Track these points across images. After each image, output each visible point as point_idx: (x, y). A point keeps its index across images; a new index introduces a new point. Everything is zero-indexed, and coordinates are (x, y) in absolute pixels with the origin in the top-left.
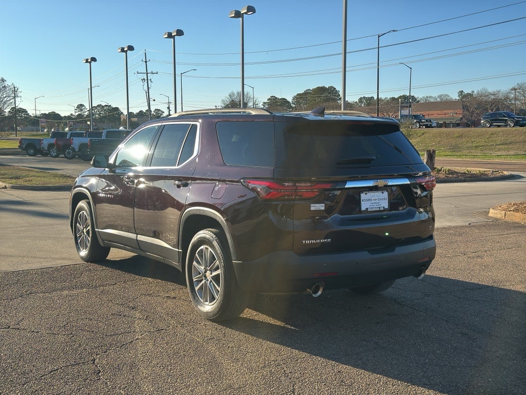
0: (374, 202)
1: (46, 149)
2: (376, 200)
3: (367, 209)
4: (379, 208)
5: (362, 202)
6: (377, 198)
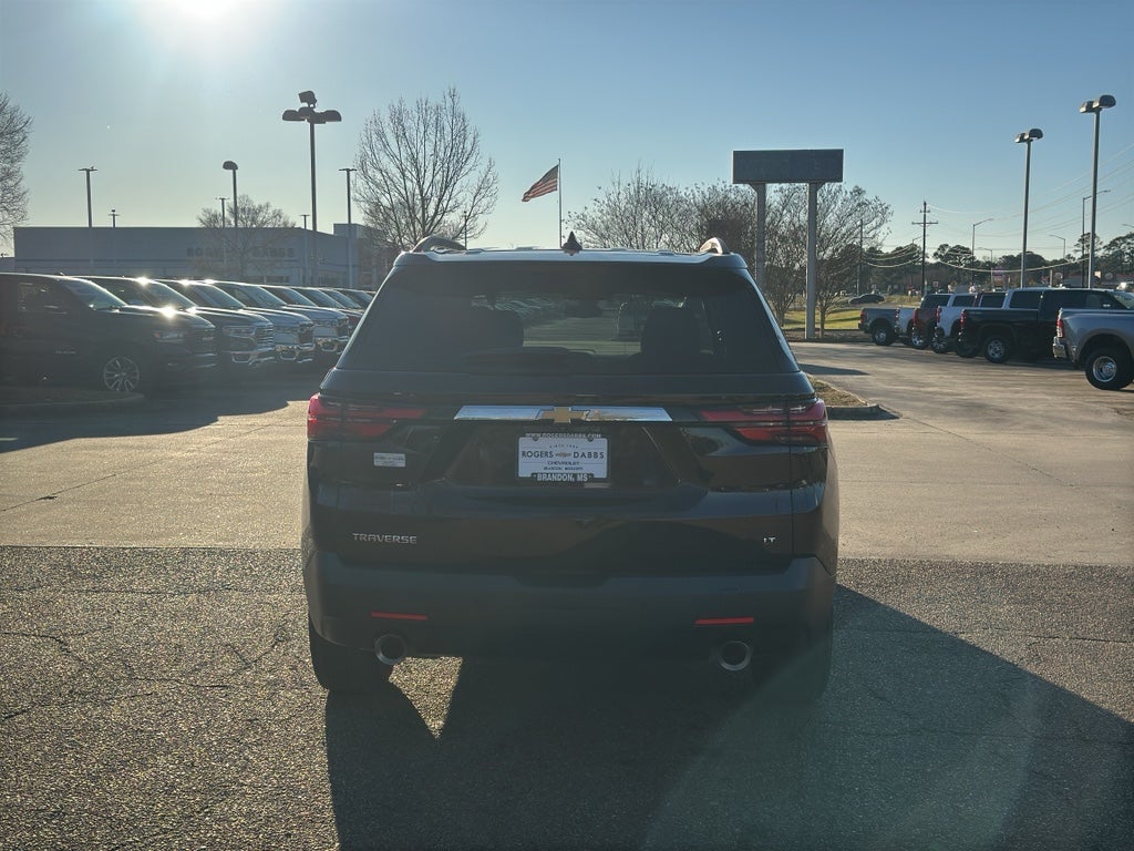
0: (560, 459)
1: (905, 330)
2: (565, 455)
3: (534, 475)
4: (575, 476)
5: (521, 459)
6: (571, 451)
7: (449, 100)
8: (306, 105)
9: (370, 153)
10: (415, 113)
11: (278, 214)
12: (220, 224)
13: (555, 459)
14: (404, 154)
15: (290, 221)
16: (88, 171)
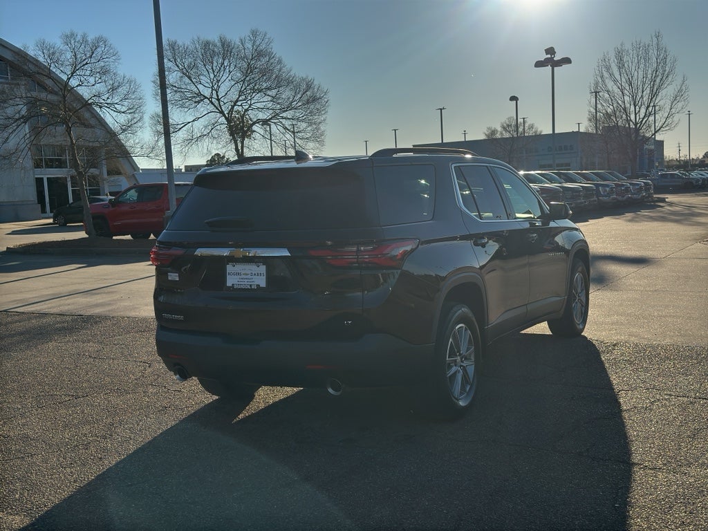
0: (245, 276)
2: (247, 274)
3: (233, 285)
4: (251, 286)
5: (228, 277)
6: (249, 272)
7: (655, 39)
8: (549, 56)
9: (600, 80)
10: (631, 51)
11: (531, 127)
12: (498, 136)
13: (243, 276)
14: (623, 80)
15: (539, 130)
16: (441, 109)
